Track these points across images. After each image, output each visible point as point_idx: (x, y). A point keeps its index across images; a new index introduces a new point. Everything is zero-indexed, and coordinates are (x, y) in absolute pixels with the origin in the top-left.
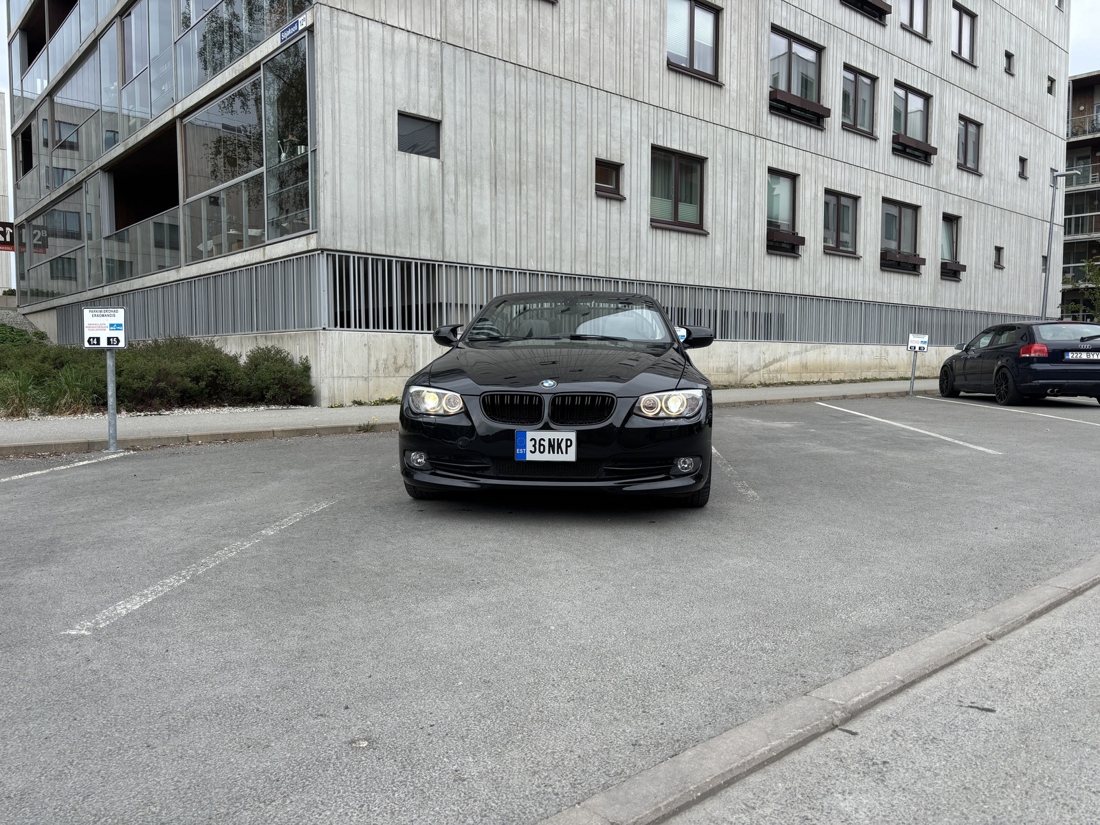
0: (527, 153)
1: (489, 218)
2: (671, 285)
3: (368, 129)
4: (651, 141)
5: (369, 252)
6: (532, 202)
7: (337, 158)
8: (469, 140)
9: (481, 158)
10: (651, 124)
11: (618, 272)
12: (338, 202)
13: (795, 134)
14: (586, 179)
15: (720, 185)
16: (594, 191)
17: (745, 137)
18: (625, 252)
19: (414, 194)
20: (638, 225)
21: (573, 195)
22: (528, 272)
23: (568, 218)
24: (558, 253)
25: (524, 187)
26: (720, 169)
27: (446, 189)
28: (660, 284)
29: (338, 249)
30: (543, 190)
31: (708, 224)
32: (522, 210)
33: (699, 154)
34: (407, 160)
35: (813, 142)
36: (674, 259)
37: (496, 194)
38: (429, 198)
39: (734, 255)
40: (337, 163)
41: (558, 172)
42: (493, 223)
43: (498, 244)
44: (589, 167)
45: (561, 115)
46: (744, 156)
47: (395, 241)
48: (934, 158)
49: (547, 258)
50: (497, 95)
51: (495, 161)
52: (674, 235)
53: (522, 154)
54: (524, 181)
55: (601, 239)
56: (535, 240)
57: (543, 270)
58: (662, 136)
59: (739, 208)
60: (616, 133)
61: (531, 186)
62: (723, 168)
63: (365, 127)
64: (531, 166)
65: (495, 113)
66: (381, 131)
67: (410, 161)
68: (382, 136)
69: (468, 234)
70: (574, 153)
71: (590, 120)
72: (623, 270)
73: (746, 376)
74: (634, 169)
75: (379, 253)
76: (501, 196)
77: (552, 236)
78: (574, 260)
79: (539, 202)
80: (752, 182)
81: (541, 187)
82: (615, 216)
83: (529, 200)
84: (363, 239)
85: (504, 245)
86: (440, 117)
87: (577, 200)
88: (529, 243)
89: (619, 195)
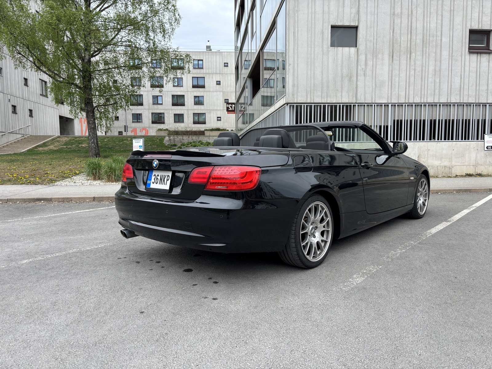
0: (416, 34)
1: (387, 76)
3: (313, 38)
5: (312, 102)
6: (418, 63)
7: (296, 56)
8: (375, 34)
9: (383, 42)
11: (486, 99)
12: (296, 78)
16: (467, 50)
19: (339, 69)
21: (451, 54)
22: (414, 104)
23: (446, 69)
24: (437, 91)
25: (413, 55)
27: (359, 64)
29: (295, 102)
30: (427, 54)
32: (411, 68)
34: (336, 51)
37: (393, 61)
38: (349, 70)
40: (296, 59)
41: (439, 42)
42: (390, 78)
43: (393, 90)
44: (464, 36)
45: (442, 7)
47: (327, 95)
49: (429, 95)
50: (396, 4)
51: (393, 43)
53: (412, 35)
54: (413, 51)
55: (473, 79)
56: (420, 85)
57: (426, 102)
60: (487, 11)
61: (418, 54)
63: (311, 37)
64: (419, 41)
65: (394, 14)
66: (321, 38)
67: (337, 52)
68: (321, 41)
69: (372, 87)
70: (452, 28)
71: (465, 6)
75: (318, 102)
76: (396, 62)
77: (433, 81)
78: (450, 95)
79: (424, 62)
81: (426, 53)
83: (416, 61)
84: (309, 96)
85: (397, 90)
86: (357, 23)
87: (453, 57)
88: (415, 87)
89: (489, 50)
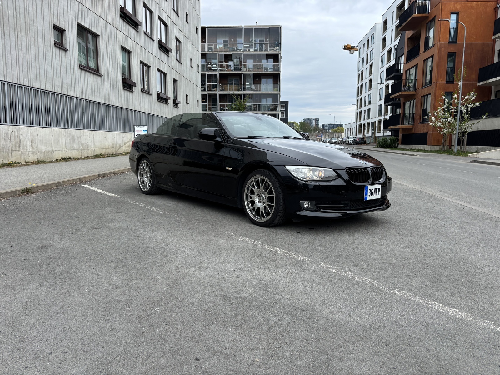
0: (20, 13)
2: (89, 101)
4: (77, 21)
6: (24, 44)
10: (76, 11)
11: (67, 91)
13: (129, 31)
14: (49, 35)
15: (105, 50)
16: (53, 43)
17: (112, 28)
18: (69, 82)
20: (74, 66)
21: (44, 43)
22: (24, 86)
23: (42, 56)
24: (38, 76)
25: (19, 34)
26: (104, 43)
28: (85, 100)
30: (29, 38)
31: (102, 70)
32: (19, 48)
33: (96, 32)
35: (135, 37)
36: (90, 87)
37: (4, 35)
39: (112, 88)
41: (36, 28)
42: (4, 53)
43: (7, 67)
44: (50, 28)
46: (113, 38)
48: (170, 53)
49: (33, 79)
51: (2, 14)
52: (89, 74)
53: (17, 12)
54: (19, 30)
55: (58, 71)
56: (27, 67)
57: (32, 86)
58: (81, 18)
59: (112, 64)
60: (62, 12)
61: (23, 34)
62: (105, 42)
64: (22, 21)
70: (43, 18)
72: (69, 90)
73: (119, 149)
74: (70, 34)
76: (7, 37)
77: (35, 66)
78: (46, 82)
79: (28, 44)
80: (116, 52)
81: (28, 35)
82: (64, 59)
83: (22, 42)
85: (10, 68)
87: (46, 47)
88: (23, 69)
89: (63, 47)
